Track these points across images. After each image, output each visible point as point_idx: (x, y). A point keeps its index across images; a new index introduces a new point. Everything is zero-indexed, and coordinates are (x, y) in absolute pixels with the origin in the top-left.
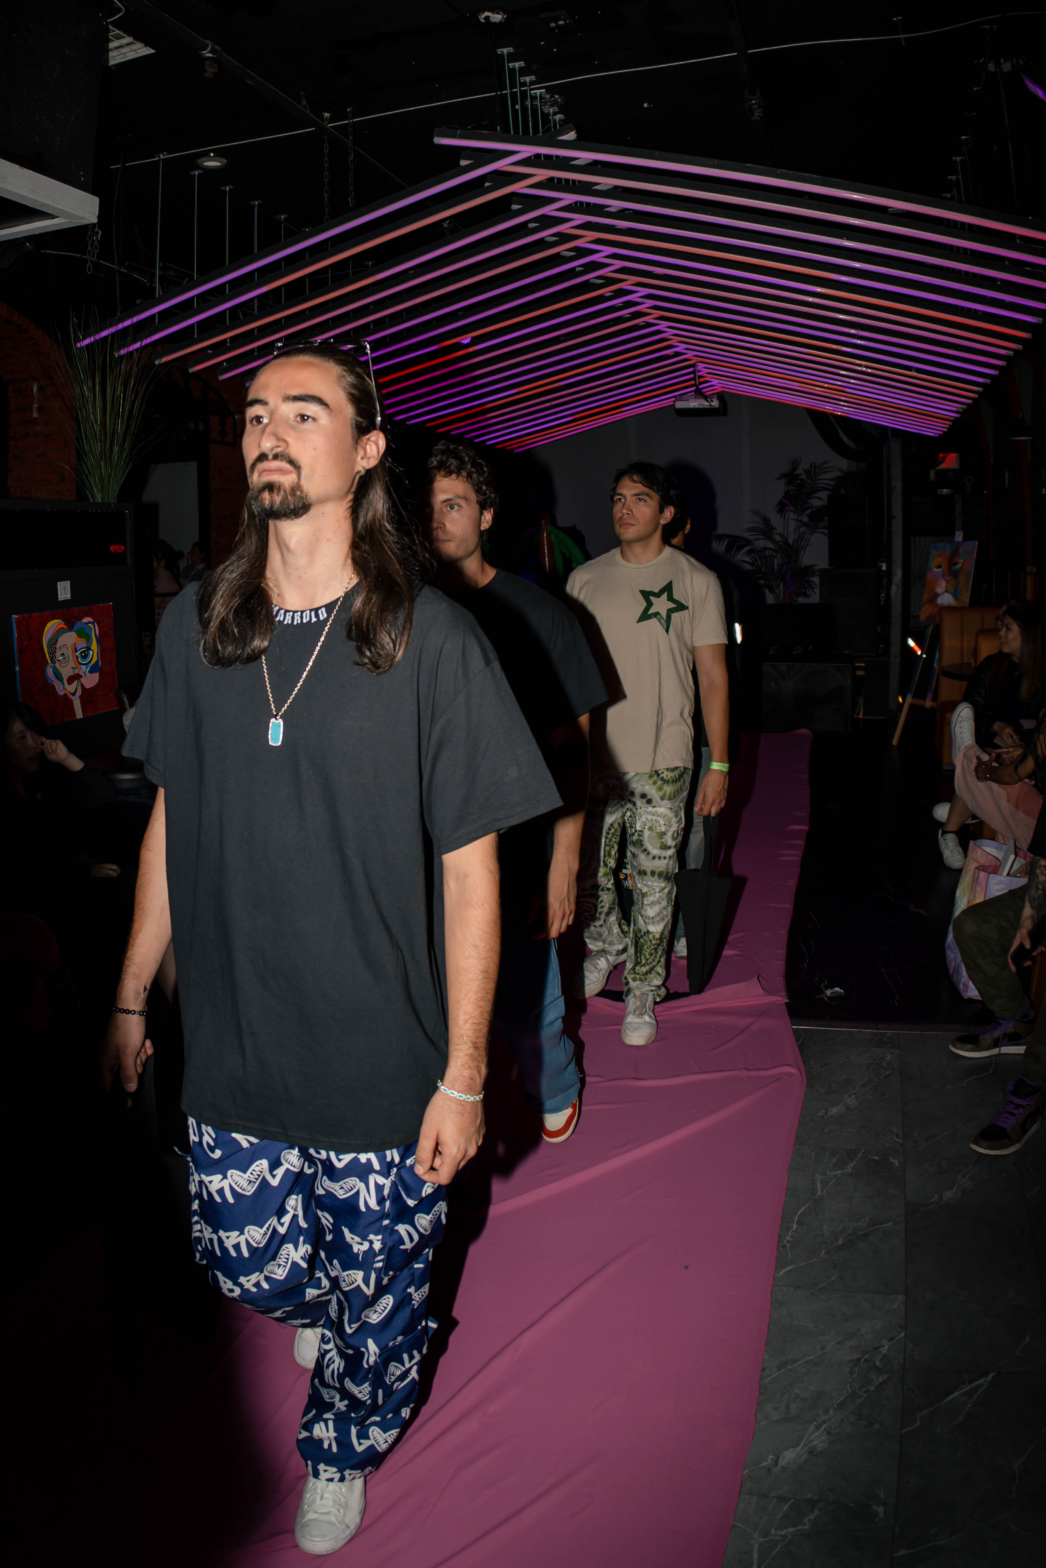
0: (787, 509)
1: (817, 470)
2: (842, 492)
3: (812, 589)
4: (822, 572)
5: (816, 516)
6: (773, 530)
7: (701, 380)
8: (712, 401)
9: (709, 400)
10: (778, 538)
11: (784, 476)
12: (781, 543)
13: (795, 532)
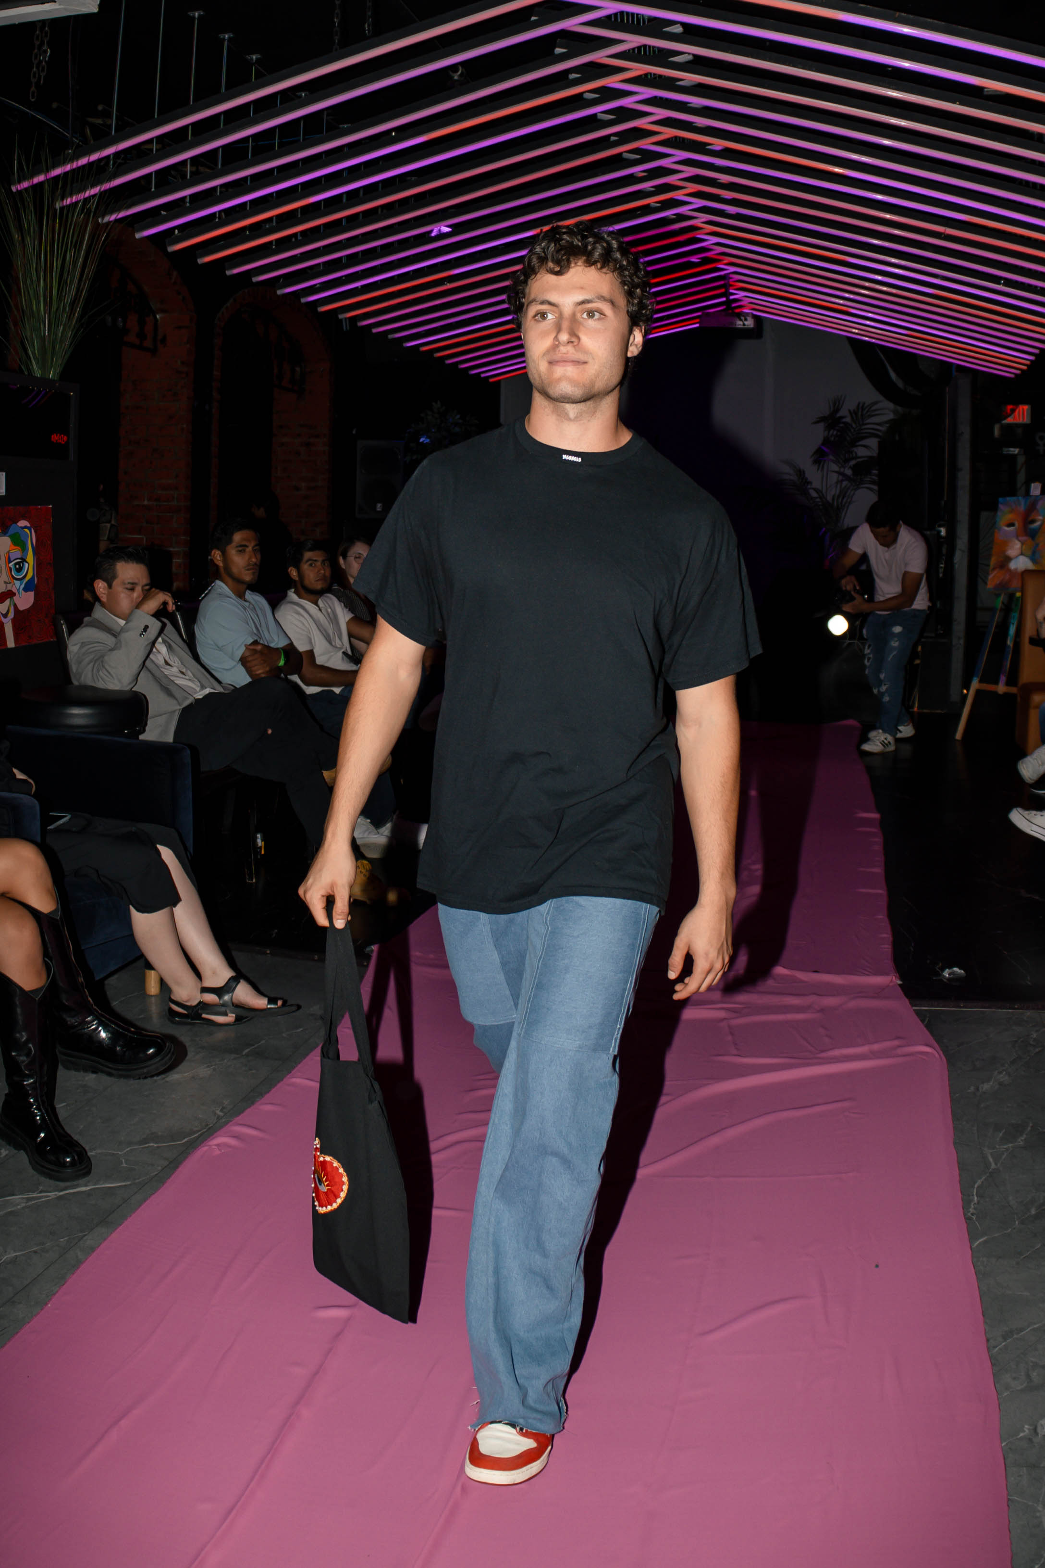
0: (826, 458)
1: (865, 412)
2: (897, 438)
5: (861, 470)
6: (808, 484)
7: (732, 297)
8: (746, 320)
9: (743, 319)
10: (814, 494)
11: (821, 420)
12: (818, 500)
13: (836, 486)
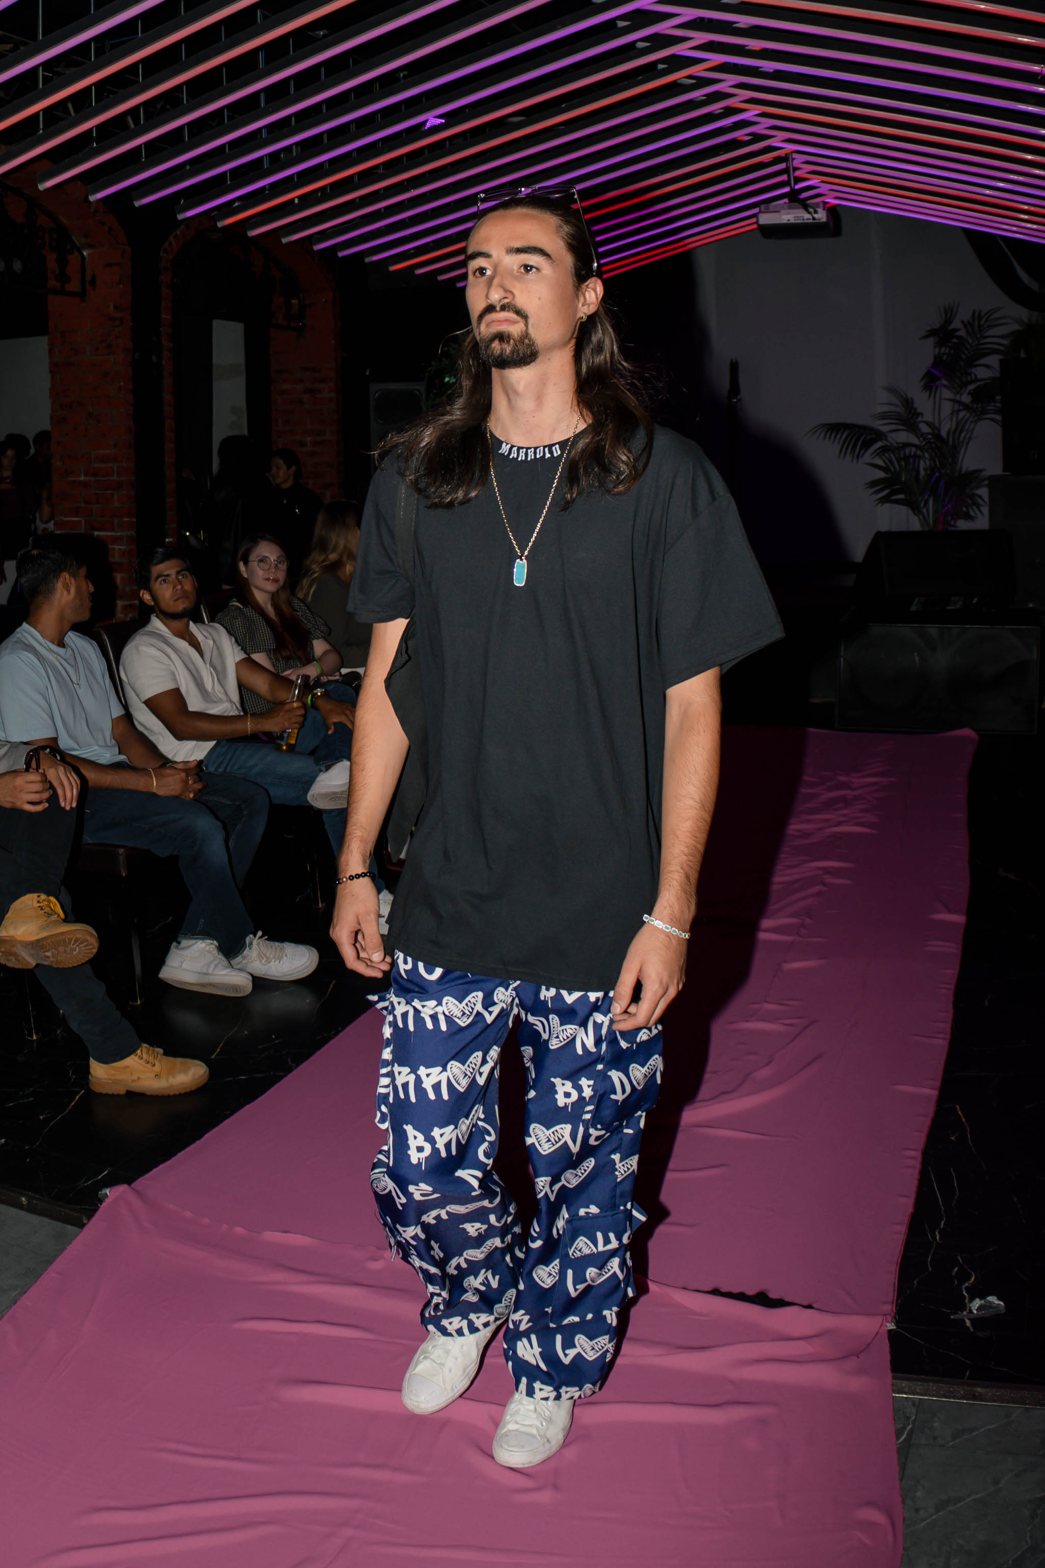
0: (939, 382)
1: (982, 322)
2: (1023, 355)
3: (978, 506)
4: (993, 482)
5: (982, 396)
6: (917, 417)
8: (816, 212)
9: (811, 210)
10: (925, 429)
11: (931, 333)
12: (930, 436)
13: (951, 419)
